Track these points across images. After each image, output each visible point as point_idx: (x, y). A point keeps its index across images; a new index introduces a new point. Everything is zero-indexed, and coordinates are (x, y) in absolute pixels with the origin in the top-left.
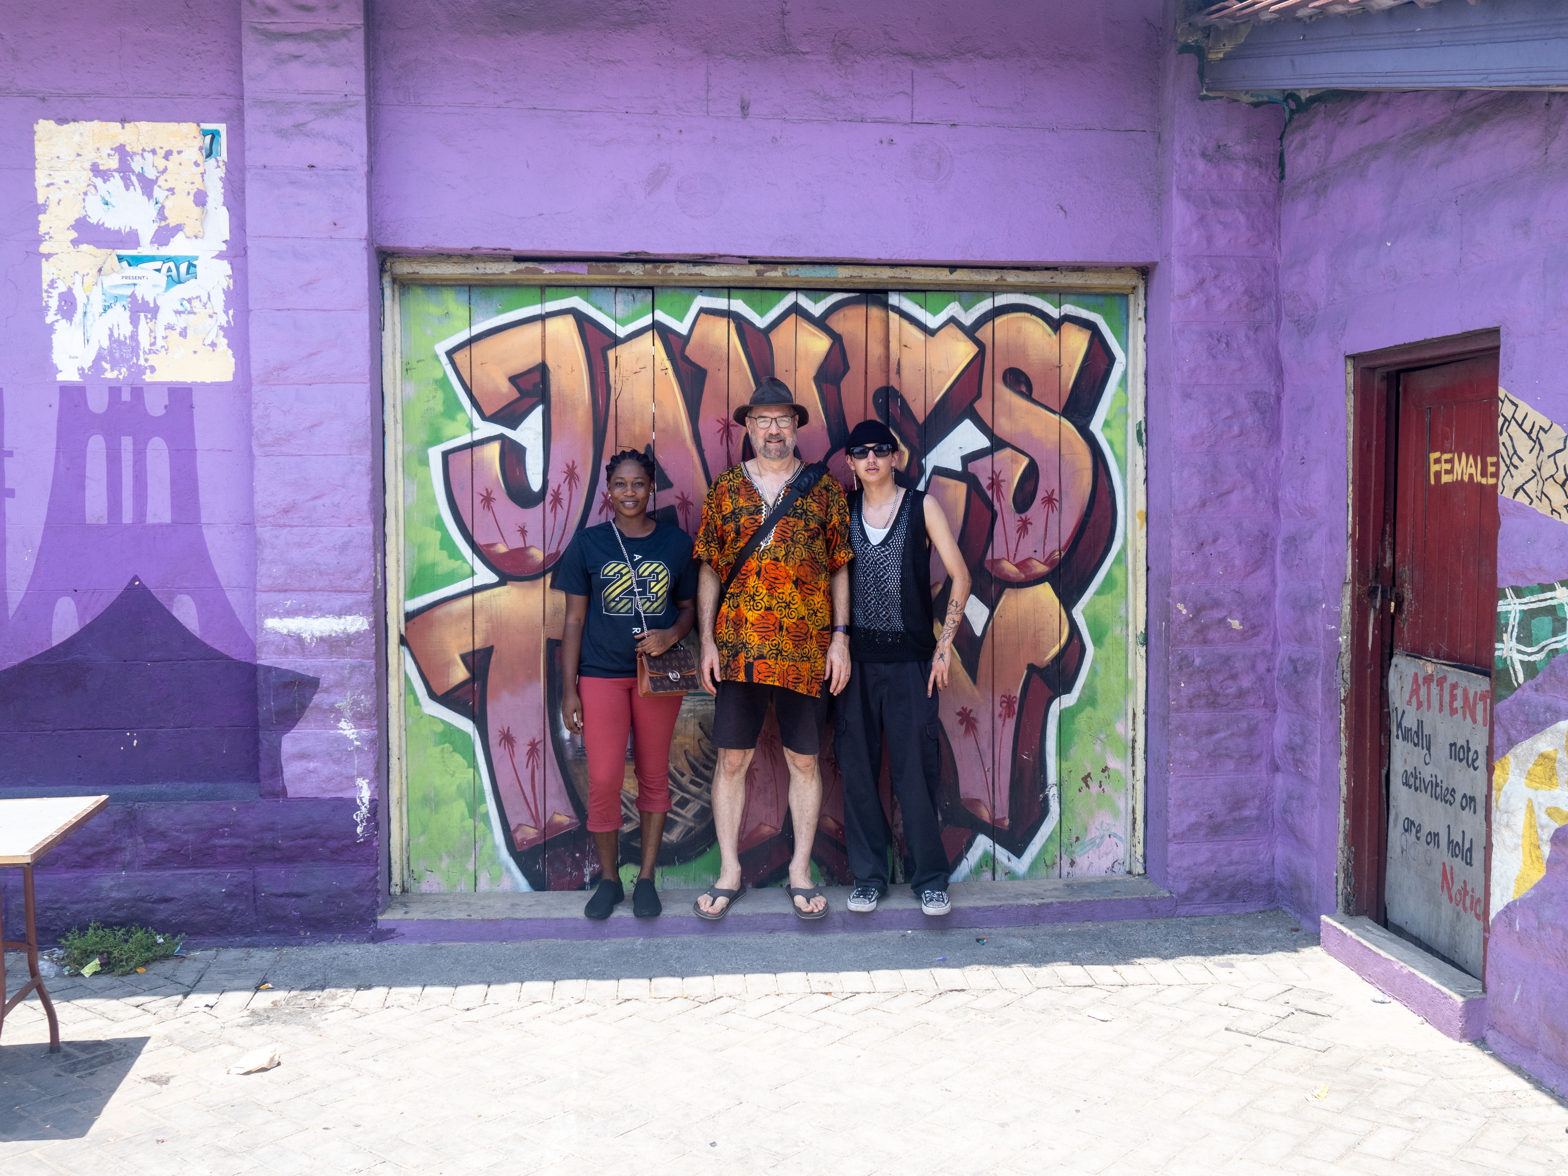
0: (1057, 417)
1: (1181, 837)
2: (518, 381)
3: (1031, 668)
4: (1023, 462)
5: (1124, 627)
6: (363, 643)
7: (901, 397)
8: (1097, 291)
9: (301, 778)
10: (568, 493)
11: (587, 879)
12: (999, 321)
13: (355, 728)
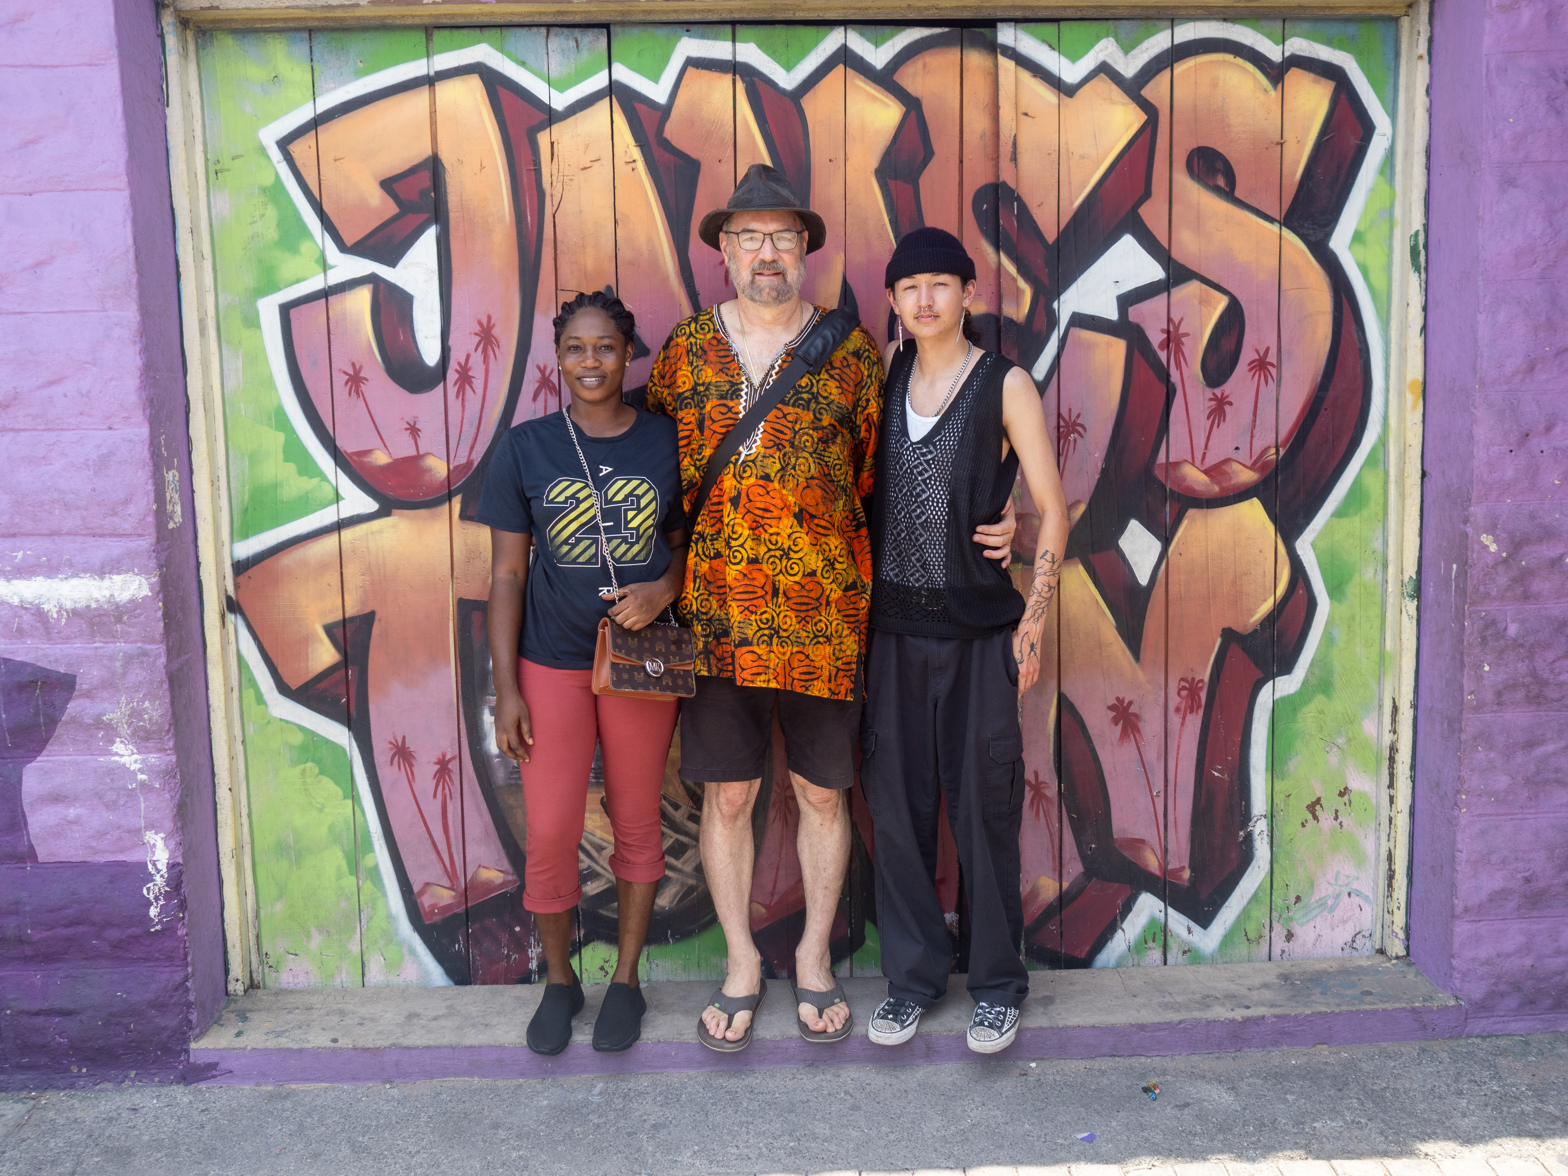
0: (1275, 228)
1: (1478, 912)
2: (396, 186)
3: (1228, 634)
4: (1219, 302)
5: (1380, 568)
6: (142, 618)
7: (1019, 199)
8: (1347, 12)
9: (58, 832)
10: (482, 367)
11: (533, 965)
12: (1181, 68)
13: (139, 753)
